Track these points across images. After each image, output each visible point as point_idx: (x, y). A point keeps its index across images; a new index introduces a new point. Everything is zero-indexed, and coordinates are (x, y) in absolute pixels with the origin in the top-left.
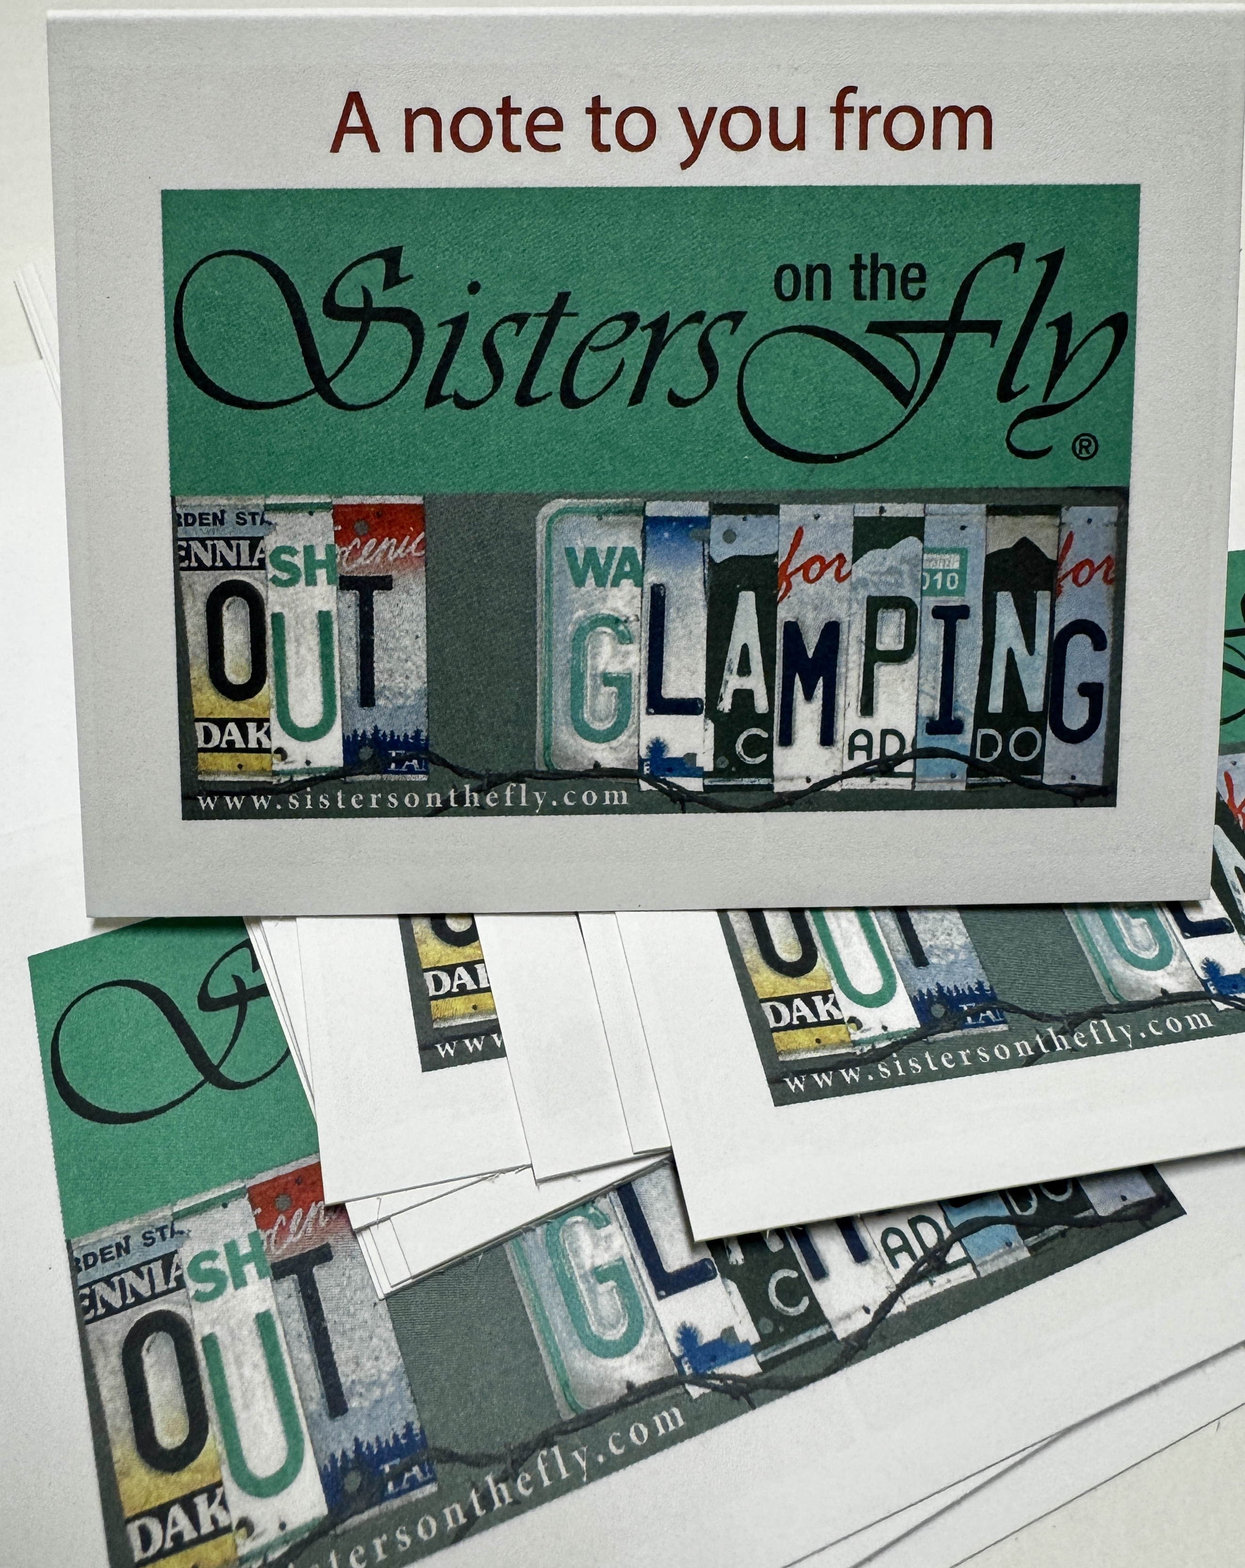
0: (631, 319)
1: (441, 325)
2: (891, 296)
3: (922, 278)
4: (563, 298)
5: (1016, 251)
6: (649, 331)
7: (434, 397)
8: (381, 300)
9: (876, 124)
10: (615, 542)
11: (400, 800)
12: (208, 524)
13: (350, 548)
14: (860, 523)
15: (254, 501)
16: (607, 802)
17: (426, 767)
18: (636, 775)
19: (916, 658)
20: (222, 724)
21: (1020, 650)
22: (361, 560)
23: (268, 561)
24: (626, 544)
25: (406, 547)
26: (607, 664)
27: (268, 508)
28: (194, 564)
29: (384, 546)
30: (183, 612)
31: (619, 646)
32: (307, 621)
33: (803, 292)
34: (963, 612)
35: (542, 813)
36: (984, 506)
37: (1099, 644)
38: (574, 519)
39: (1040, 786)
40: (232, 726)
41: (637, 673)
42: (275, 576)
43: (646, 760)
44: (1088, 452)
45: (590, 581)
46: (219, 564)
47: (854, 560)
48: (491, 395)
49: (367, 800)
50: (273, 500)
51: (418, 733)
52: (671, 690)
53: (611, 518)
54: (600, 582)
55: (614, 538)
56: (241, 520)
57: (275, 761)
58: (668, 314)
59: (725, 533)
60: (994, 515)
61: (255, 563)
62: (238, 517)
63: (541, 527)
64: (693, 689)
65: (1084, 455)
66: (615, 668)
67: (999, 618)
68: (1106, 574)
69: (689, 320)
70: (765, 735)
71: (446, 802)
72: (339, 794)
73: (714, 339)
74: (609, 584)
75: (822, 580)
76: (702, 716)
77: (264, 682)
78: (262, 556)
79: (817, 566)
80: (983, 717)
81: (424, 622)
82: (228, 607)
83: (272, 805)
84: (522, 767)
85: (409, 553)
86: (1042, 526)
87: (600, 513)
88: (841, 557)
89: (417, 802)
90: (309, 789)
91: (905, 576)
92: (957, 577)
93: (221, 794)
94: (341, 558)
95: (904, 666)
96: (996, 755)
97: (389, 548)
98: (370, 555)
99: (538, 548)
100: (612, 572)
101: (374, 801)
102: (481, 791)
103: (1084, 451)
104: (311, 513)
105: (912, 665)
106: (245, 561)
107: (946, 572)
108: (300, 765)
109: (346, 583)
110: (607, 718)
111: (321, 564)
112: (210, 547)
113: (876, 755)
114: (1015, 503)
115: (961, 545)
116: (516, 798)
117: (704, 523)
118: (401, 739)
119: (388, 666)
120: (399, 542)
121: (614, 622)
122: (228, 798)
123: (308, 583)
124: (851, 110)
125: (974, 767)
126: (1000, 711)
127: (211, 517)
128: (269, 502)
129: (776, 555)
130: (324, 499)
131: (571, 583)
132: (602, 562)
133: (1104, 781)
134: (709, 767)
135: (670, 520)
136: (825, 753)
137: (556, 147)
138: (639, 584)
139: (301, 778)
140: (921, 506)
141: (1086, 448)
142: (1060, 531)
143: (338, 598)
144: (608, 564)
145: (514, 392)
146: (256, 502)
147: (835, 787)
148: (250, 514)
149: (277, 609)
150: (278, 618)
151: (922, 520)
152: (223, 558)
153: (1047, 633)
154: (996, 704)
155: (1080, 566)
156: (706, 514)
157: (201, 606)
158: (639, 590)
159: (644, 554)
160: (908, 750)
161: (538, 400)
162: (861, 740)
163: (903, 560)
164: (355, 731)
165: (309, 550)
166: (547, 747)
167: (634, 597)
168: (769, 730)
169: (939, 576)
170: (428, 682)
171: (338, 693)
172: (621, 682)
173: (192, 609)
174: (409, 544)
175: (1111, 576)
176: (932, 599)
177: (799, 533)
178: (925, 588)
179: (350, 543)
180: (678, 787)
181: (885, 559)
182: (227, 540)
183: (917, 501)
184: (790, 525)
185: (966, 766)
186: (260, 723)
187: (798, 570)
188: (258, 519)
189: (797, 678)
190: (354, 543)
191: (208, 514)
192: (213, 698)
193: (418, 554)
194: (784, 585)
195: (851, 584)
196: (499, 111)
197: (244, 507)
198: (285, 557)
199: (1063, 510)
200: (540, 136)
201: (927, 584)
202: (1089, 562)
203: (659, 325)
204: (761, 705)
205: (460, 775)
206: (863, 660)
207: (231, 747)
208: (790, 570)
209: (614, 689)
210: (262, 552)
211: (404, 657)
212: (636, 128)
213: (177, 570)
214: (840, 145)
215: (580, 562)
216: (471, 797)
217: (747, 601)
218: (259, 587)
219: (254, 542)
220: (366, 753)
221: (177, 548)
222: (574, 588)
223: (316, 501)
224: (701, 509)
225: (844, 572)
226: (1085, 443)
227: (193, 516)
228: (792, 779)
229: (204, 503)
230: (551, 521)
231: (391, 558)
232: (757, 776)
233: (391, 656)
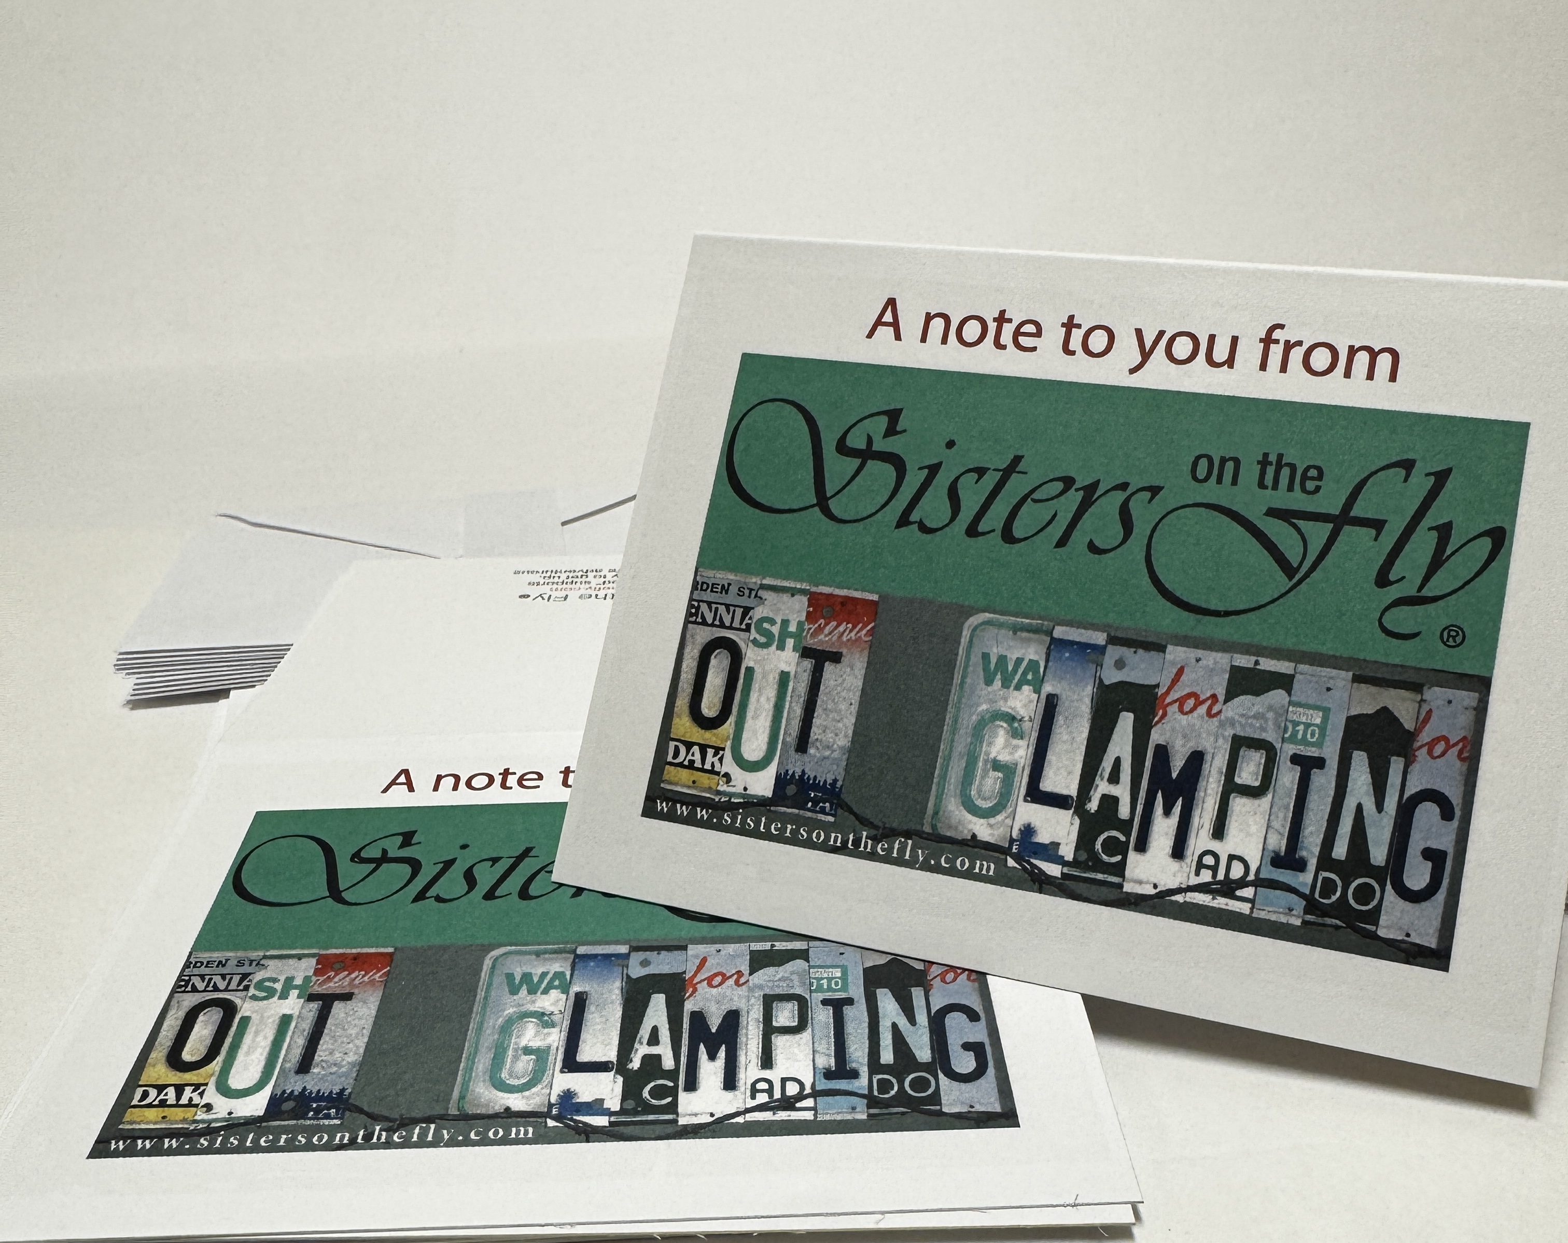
0: (1068, 482)
1: (920, 469)
2: (1290, 488)
3: (1320, 477)
4: (1017, 459)
5: (1408, 465)
6: (1082, 493)
7: (903, 521)
8: (878, 446)
9: (1297, 355)
10: (1024, 654)
11: (810, 833)
12: (717, 592)
13: (816, 625)
14: (1235, 671)
15: (754, 580)
16: (977, 870)
17: (836, 811)
18: (1006, 851)
19: (1270, 796)
20: (689, 745)
21: (1369, 806)
22: (821, 637)
23: (753, 626)
24: (1032, 657)
25: (858, 632)
26: (998, 753)
27: (763, 587)
28: (699, 620)
29: (841, 629)
30: (683, 654)
31: (1011, 739)
32: (771, 677)
33: (1214, 478)
34: (1320, 763)
35: (921, 868)
36: (1351, 674)
37: (1447, 813)
38: (993, 631)
39: (1374, 936)
40: (696, 749)
41: (1022, 765)
42: (755, 638)
43: (1016, 841)
44: (1455, 642)
45: (998, 683)
46: (717, 623)
47: (1226, 702)
48: (947, 525)
49: (783, 830)
50: (767, 581)
51: (835, 781)
52: (1048, 784)
53: (1025, 634)
54: (1005, 685)
55: (1023, 651)
56: (741, 593)
57: (721, 783)
58: (1098, 481)
59: (1116, 661)
60: (1360, 682)
61: (743, 627)
62: (739, 590)
63: (966, 633)
64: (1068, 787)
65: (1451, 643)
66: (1004, 757)
67: (1353, 774)
68: (1461, 752)
69: (1116, 488)
70: (1123, 838)
71: (845, 842)
72: (763, 819)
73: (1132, 504)
74: (1012, 688)
75: (1195, 714)
76: (1071, 812)
77: (727, 719)
78: (750, 622)
79: (1191, 702)
80: (1326, 861)
81: (858, 694)
82: (715, 657)
83: (710, 817)
84: (913, 826)
85: (860, 637)
86: (1404, 700)
87: (1016, 629)
88: (1214, 697)
89: (822, 839)
90: (741, 811)
91: (1270, 723)
92: (1317, 731)
93: (675, 802)
94: (808, 633)
95: (1257, 802)
96: (1334, 898)
97: (845, 631)
98: (830, 633)
99: (961, 648)
100: (1017, 677)
101: (788, 831)
102: (876, 839)
103: (1451, 639)
104: (793, 595)
105: (1266, 801)
106: (736, 624)
107: (1307, 726)
108: (739, 789)
109: (806, 653)
110: (989, 798)
111: (791, 635)
112: (713, 610)
113: (1221, 876)
114: (1379, 675)
115: (1325, 704)
116: (902, 850)
117: (1101, 650)
118: (821, 783)
119: (825, 723)
120: (854, 627)
121: (1011, 718)
122: (678, 806)
123: (778, 648)
124: (1277, 342)
125: (1312, 906)
126: (1343, 858)
127: (720, 587)
128: (764, 582)
129: (1157, 686)
130: (805, 586)
131: (982, 681)
132: (1010, 668)
133: (1438, 943)
134: (1069, 857)
135: (1072, 643)
136: (1174, 865)
137: (1034, 349)
138: (1037, 691)
139: (736, 801)
140: (1293, 665)
141: (1454, 637)
142: (1420, 706)
143: (798, 664)
144: (1015, 670)
145: (965, 526)
146: (755, 580)
147: (1179, 898)
148: (748, 589)
149: (751, 664)
150: (750, 670)
151: (1292, 677)
152: (721, 619)
153: (1397, 795)
154: (1340, 851)
155: (1437, 740)
156: (1104, 643)
157: (696, 653)
158: (1037, 696)
159: (1046, 667)
160: (1251, 877)
161: (983, 534)
162: (1209, 860)
163: (1270, 708)
164: (787, 771)
165: (785, 623)
166: (936, 813)
167: (1031, 701)
168: (1128, 835)
169: (1301, 727)
170: (853, 742)
171: (781, 737)
172: (1007, 770)
173: (690, 653)
174: (861, 630)
175: (1465, 755)
176: (1292, 746)
177: (1181, 671)
178: (1286, 736)
179: (816, 623)
180: (1040, 869)
181: (1253, 705)
182: (727, 606)
183: (1290, 660)
184: (1173, 663)
185: (1304, 903)
186: (718, 750)
187: (1175, 701)
188: (753, 593)
189: (1159, 795)
190: (819, 623)
191: (719, 585)
192: (688, 724)
193: (867, 639)
194: (1161, 712)
195: (1220, 721)
196: (995, 320)
197: (745, 583)
198: (766, 625)
199: (1425, 688)
200: (1023, 340)
201: (1289, 733)
202: (1445, 739)
203: (1090, 489)
204: (1124, 811)
205: (861, 823)
206: (1221, 789)
207: (691, 766)
208: (1168, 700)
209: (1000, 775)
210: (750, 618)
211: (838, 718)
212: (1098, 341)
213: (687, 622)
214: (1263, 367)
215: (992, 666)
216: (866, 843)
217: (1126, 721)
218: (742, 645)
219: (747, 610)
220: (791, 790)
221: (690, 606)
222: (984, 686)
223: (798, 586)
224: (1099, 638)
225: (1215, 710)
226: (1454, 634)
227: (708, 585)
228: (1140, 882)
229: (718, 575)
230: (974, 630)
231: (845, 639)
232: (1110, 874)
233: (827, 716)
